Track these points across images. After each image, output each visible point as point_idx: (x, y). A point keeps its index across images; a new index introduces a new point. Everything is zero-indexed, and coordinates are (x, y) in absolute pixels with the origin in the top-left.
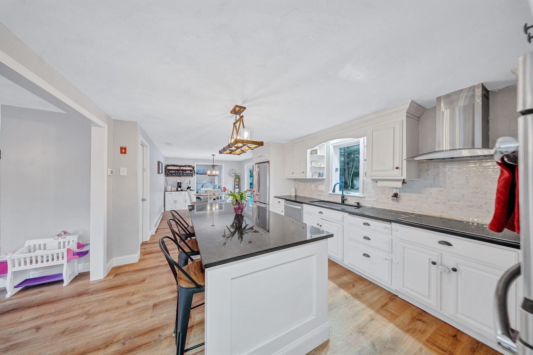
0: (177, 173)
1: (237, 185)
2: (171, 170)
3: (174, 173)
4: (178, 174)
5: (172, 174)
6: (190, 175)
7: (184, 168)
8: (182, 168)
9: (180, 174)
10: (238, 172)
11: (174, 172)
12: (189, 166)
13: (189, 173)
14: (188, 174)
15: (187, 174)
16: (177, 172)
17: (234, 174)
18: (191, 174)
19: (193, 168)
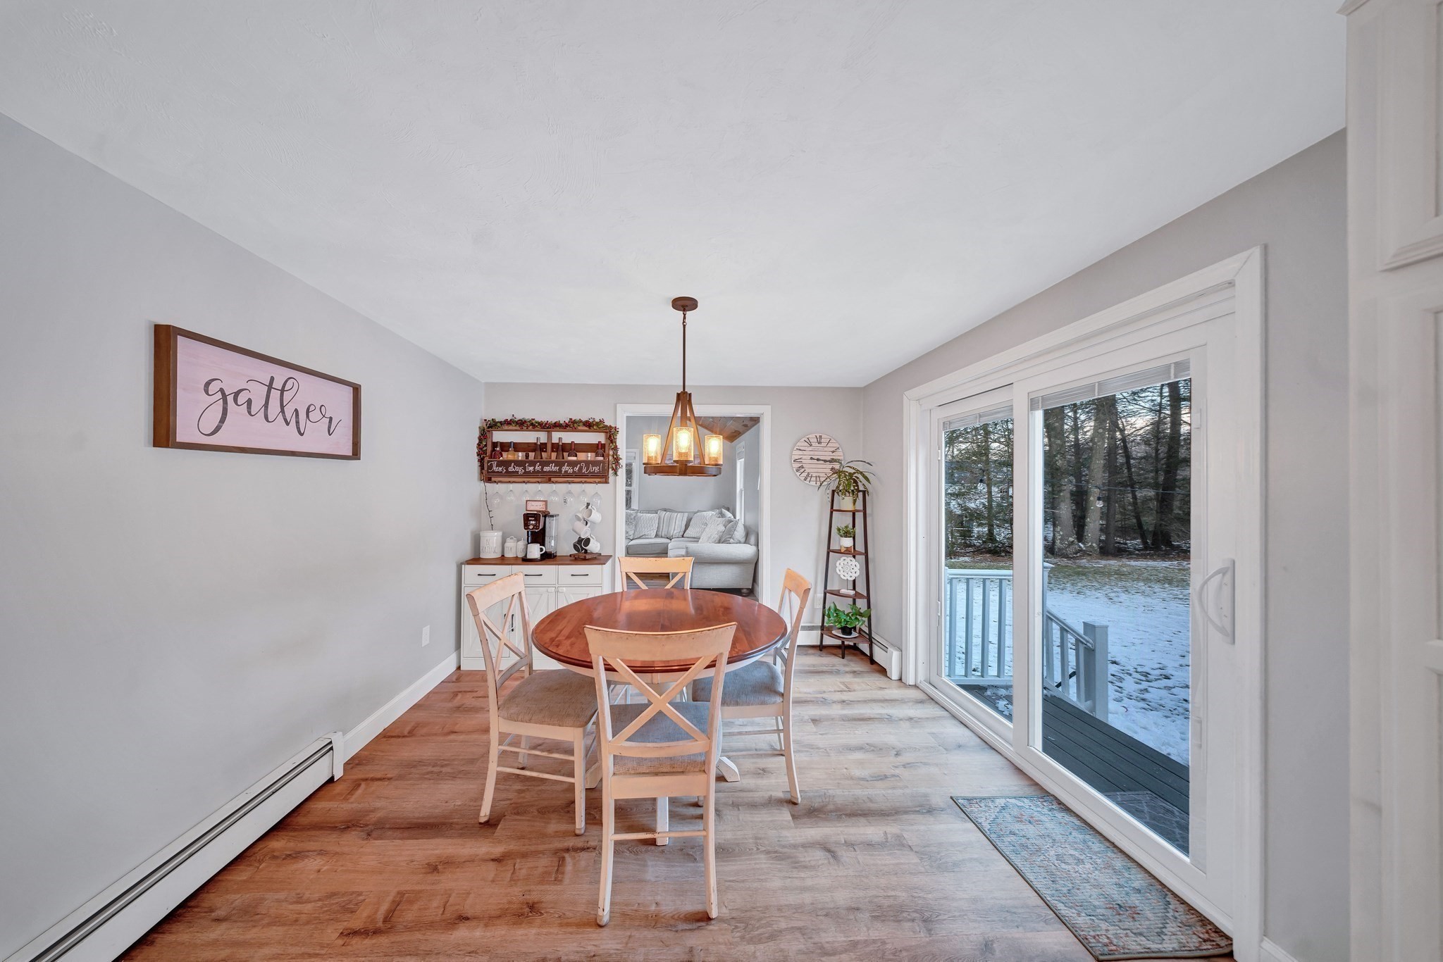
0: (533, 464)
1: (847, 534)
2: (505, 447)
3: (518, 463)
4: (538, 468)
5: (511, 469)
6: (594, 475)
7: (568, 437)
8: (557, 436)
9: (546, 469)
10: (850, 456)
11: (521, 456)
12: (590, 426)
13: (587, 463)
14: (581, 469)
15: (576, 469)
16: (532, 455)
17: (829, 466)
18: (596, 469)
19: (611, 433)
